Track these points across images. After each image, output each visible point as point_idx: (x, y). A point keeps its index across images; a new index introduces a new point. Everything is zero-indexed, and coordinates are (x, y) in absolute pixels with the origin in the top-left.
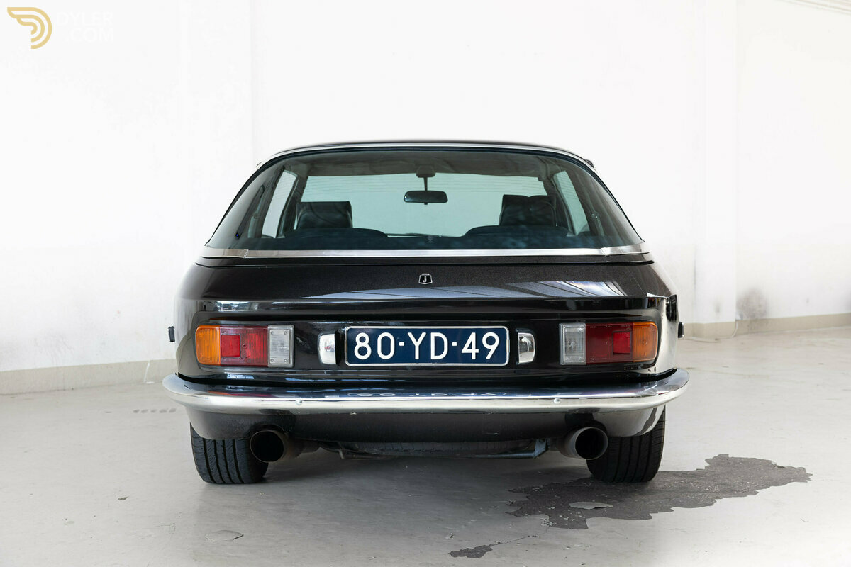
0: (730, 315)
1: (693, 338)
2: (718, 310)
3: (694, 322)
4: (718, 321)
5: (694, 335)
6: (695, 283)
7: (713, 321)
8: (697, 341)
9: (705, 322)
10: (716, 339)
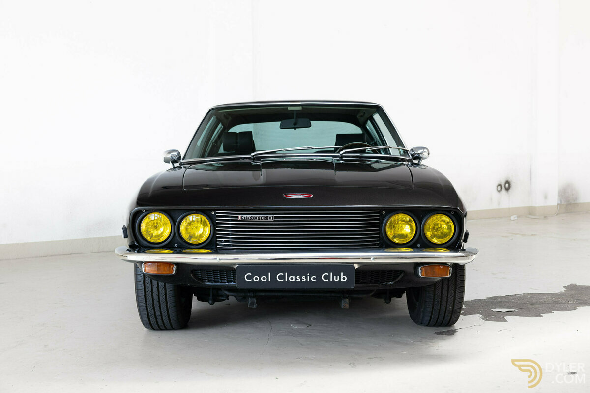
0: (553, 201)
1: (529, 216)
2: (546, 198)
3: (530, 205)
4: (546, 205)
5: (530, 214)
6: (530, 180)
7: (542, 205)
8: (532, 218)
9: (537, 205)
10: (545, 217)
